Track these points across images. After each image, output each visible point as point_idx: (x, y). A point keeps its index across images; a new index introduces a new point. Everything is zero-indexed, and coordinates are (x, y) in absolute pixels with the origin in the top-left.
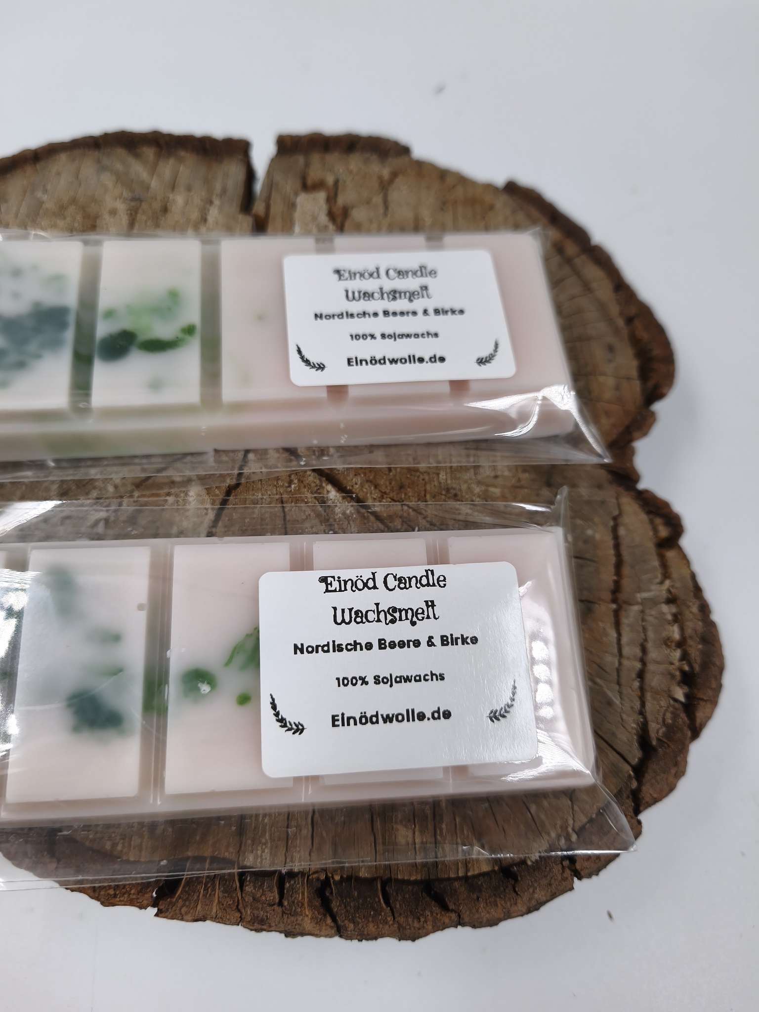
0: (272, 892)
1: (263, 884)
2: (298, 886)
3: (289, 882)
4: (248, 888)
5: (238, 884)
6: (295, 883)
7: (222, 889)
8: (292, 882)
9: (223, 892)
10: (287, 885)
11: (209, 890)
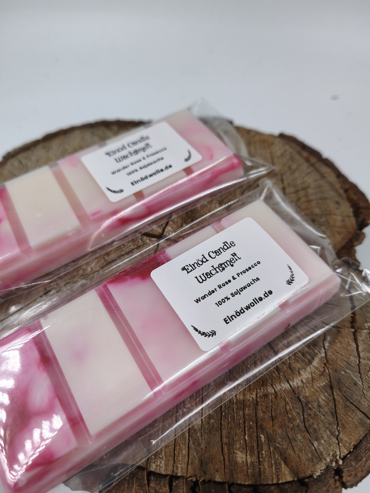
0: (166, 488)
1: (160, 482)
2: (180, 484)
3: (175, 482)
4: (152, 485)
5: (146, 482)
6: (178, 482)
7: (137, 484)
8: (177, 482)
9: (138, 486)
10: (174, 484)
11: (130, 484)
